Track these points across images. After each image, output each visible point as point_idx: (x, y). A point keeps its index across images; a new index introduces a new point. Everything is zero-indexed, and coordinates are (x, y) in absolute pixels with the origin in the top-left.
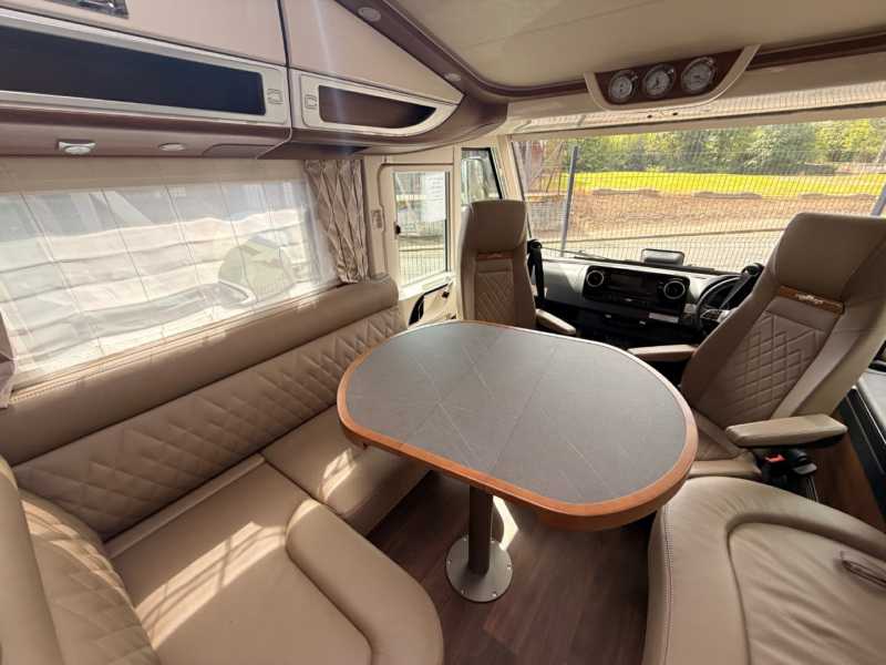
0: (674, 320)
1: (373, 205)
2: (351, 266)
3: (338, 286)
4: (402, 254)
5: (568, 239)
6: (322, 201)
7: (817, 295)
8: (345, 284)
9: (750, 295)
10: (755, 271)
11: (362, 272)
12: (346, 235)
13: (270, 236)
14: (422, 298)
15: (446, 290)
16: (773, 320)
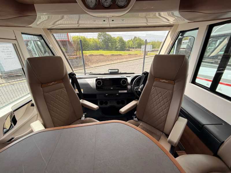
0: (126, 91)
7: (166, 79)
9: (147, 82)
10: (146, 74)
14: (13, 114)
16: (156, 88)
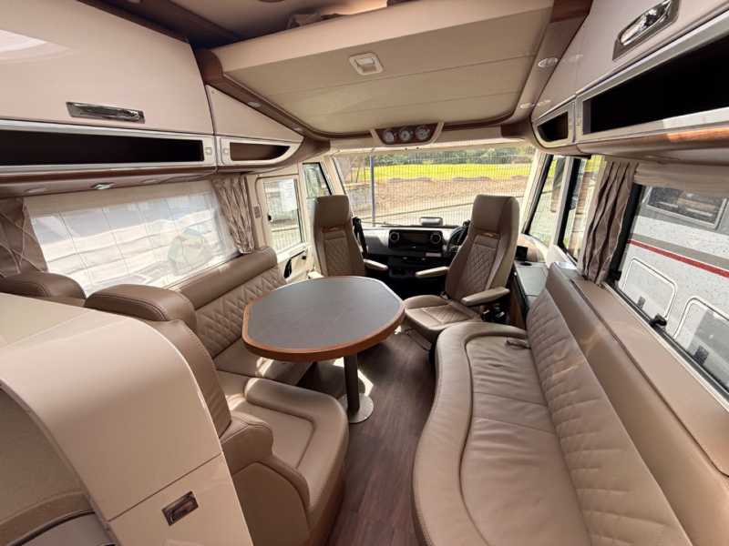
1: (254, 204)
2: (245, 243)
3: (237, 257)
4: (274, 234)
5: (376, 215)
6: (225, 204)
7: (491, 232)
8: (242, 255)
9: (467, 236)
11: (251, 247)
12: (240, 223)
13: (195, 228)
14: (290, 261)
15: (304, 254)
16: (477, 247)
